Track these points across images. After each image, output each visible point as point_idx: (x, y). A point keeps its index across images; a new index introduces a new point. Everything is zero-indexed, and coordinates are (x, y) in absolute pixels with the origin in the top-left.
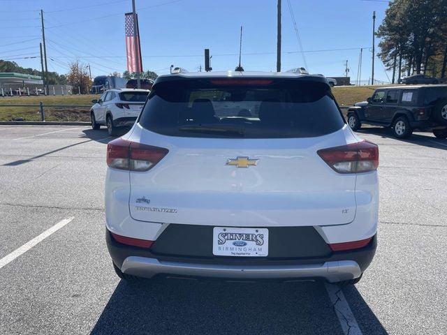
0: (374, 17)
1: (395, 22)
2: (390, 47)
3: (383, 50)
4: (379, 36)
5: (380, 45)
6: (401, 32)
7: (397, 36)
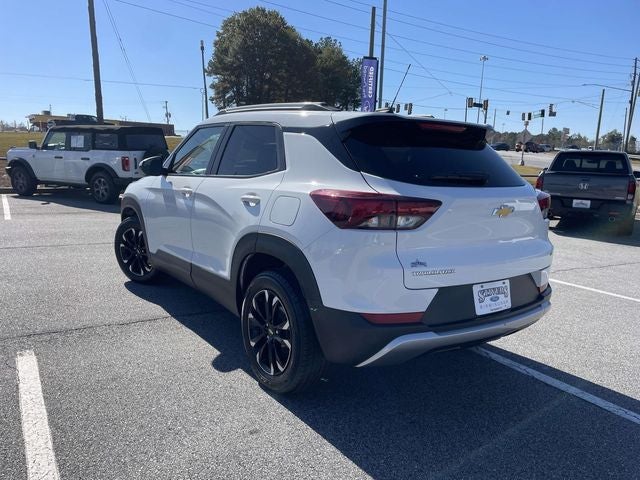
0: (202, 48)
1: (229, 59)
2: (225, 91)
3: (218, 93)
4: (210, 74)
5: (213, 86)
6: (236, 73)
7: (233, 78)
